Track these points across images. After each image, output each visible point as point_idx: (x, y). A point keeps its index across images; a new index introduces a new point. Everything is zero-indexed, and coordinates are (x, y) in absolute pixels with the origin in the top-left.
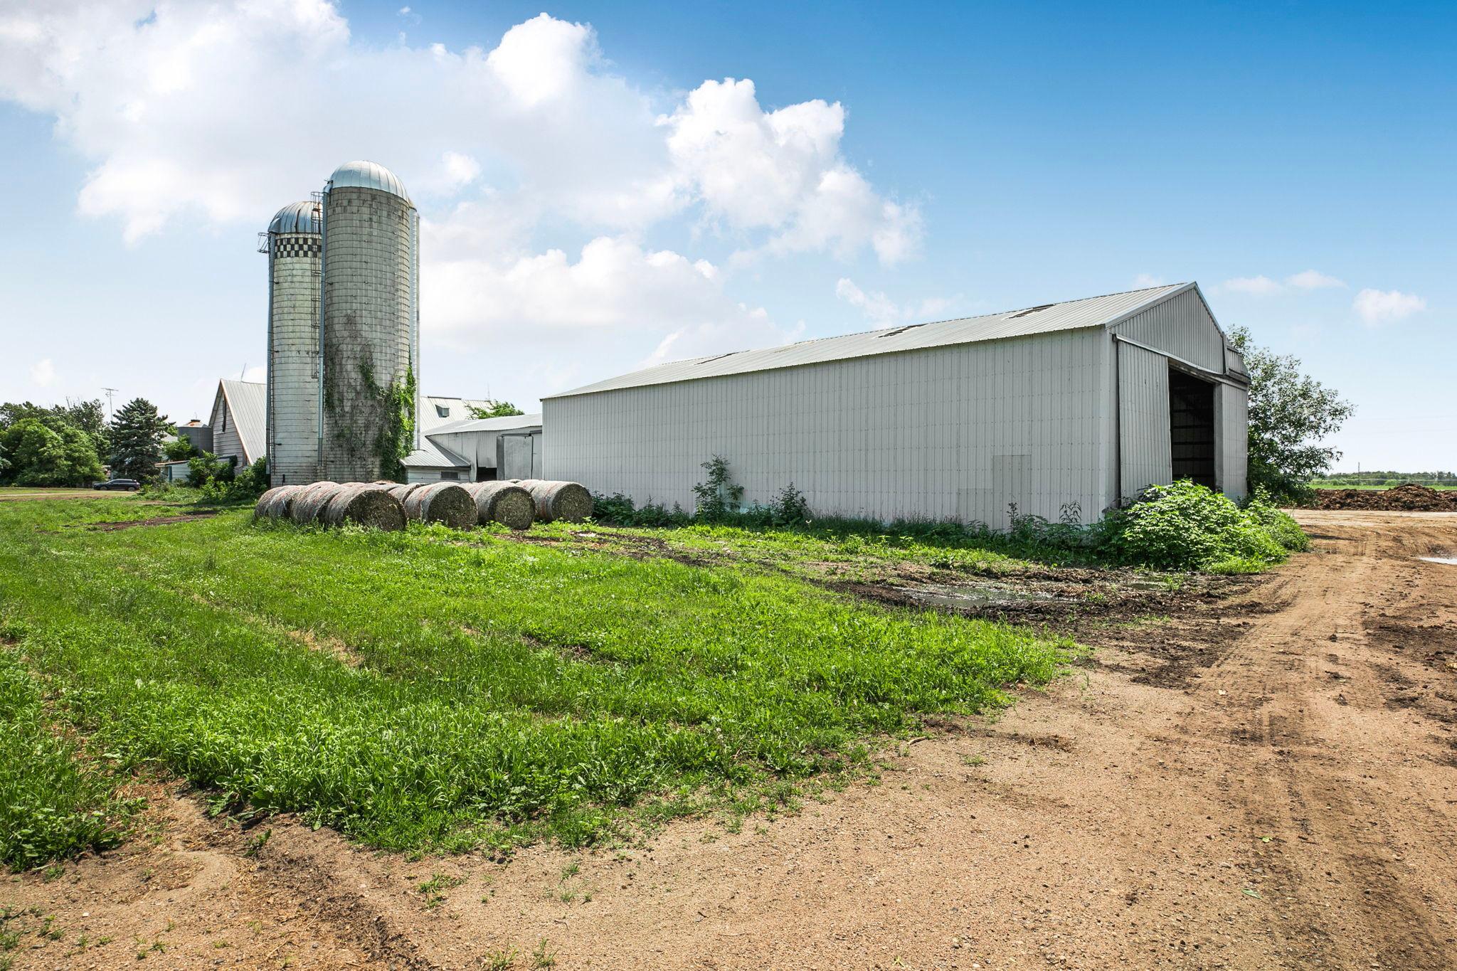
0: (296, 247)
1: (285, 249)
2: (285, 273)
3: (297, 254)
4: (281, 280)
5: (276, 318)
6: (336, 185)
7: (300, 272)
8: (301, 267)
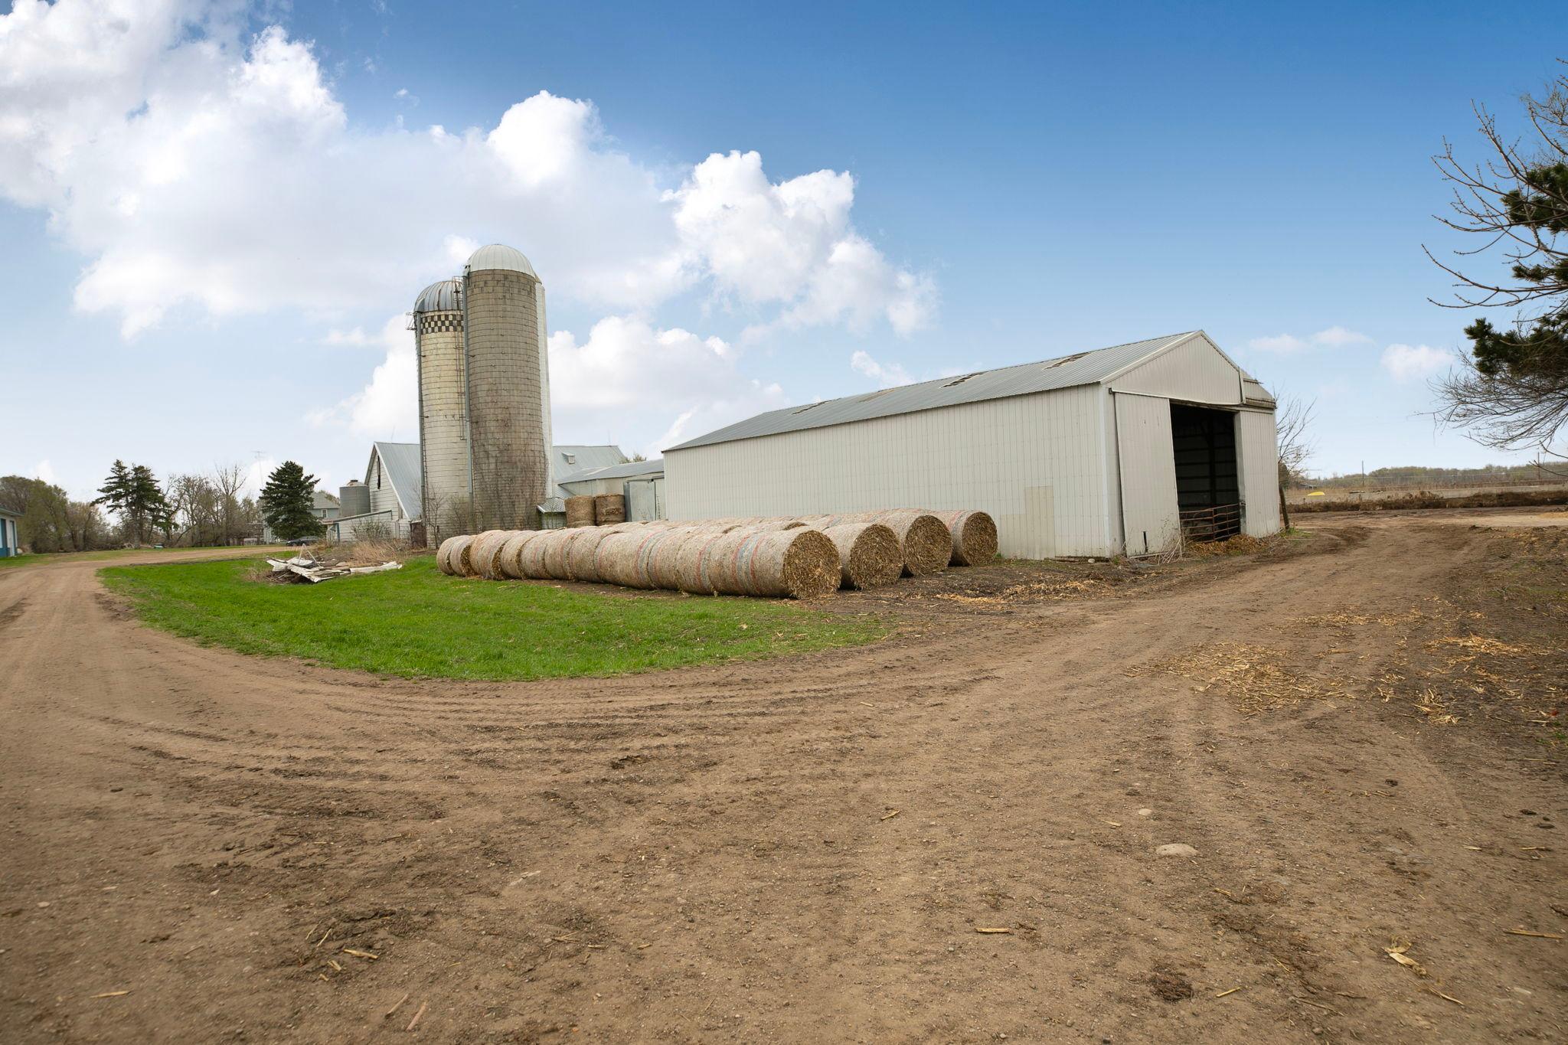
0: (439, 324)
1: (430, 326)
2: (430, 347)
3: (440, 330)
4: (427, 353)
5: (424, 387)
6: (473, 269)
7: (443, 346)
8: (442, 341)
